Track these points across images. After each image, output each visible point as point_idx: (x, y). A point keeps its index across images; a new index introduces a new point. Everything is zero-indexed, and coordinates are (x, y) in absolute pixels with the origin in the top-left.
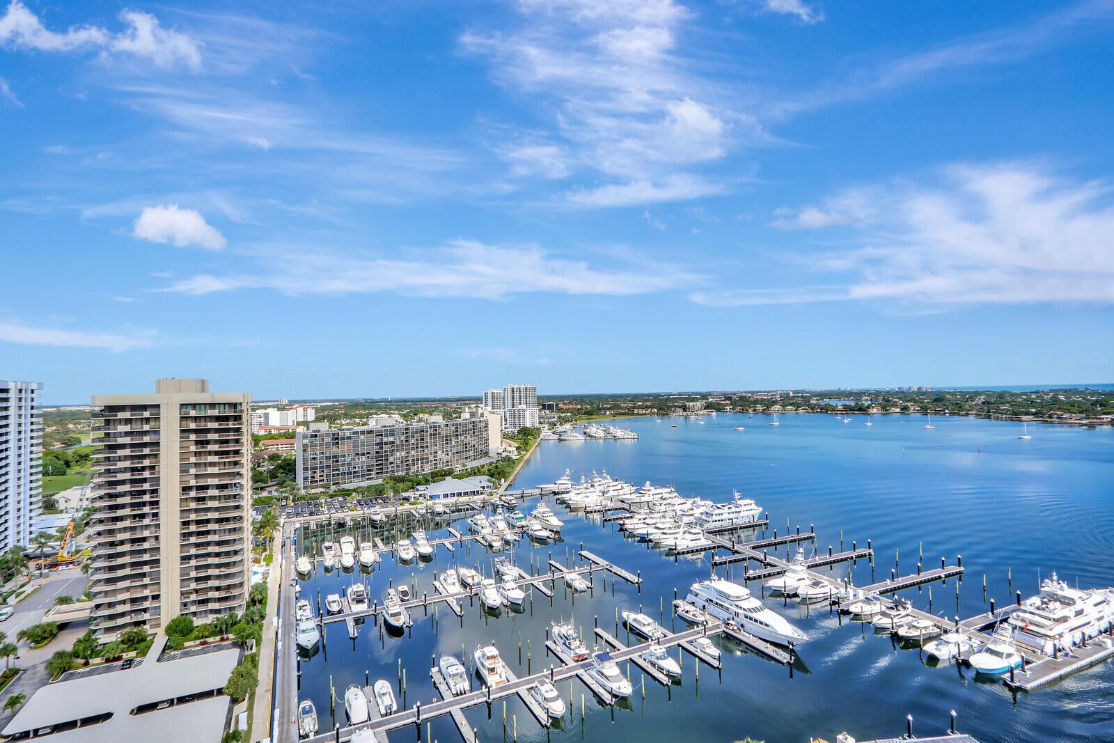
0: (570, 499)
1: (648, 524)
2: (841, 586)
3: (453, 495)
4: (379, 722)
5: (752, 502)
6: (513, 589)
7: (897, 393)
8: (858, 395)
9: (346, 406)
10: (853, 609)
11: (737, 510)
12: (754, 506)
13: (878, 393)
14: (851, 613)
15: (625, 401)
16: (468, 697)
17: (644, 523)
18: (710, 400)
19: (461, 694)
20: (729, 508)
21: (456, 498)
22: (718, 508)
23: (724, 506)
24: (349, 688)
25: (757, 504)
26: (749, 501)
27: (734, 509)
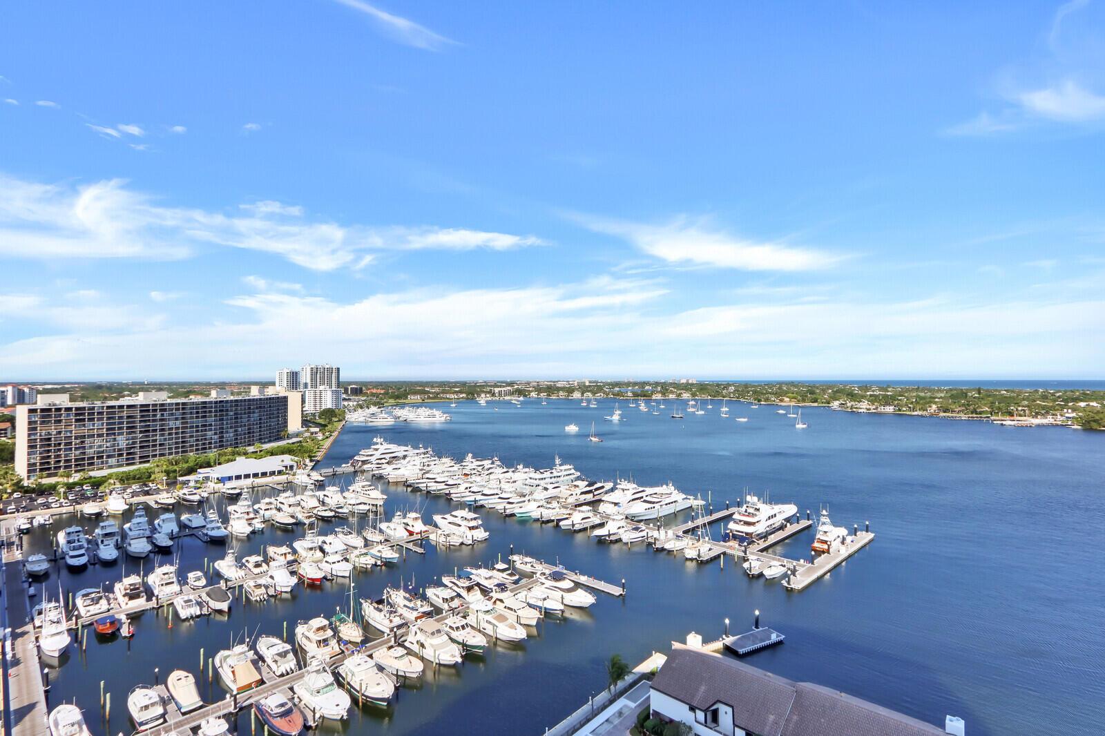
0: (389, 474)
1: (473, 492)
2: (654, 530)
3: (247, 476)
4: (180, 721)
5: (572, 467)
6: (339, 562)
7: (671, 384)
8: (643, 384)
9: (82, 389)
10: (667, 546)
11: (559, 474)
12: (573, 471)
13: (657, 384)
14: (665, 549)
15: (432, 387)
16: (298, 675)
17: (470, 492)
18: (516, 387)
19: (288, 674)
20: (551, 473)
21: (251, 479)
22: (541, 473)
23: (546, 471)
24: (134, 691)
25: (576, 469)
26: (568, 467)
27: (555, 474)
